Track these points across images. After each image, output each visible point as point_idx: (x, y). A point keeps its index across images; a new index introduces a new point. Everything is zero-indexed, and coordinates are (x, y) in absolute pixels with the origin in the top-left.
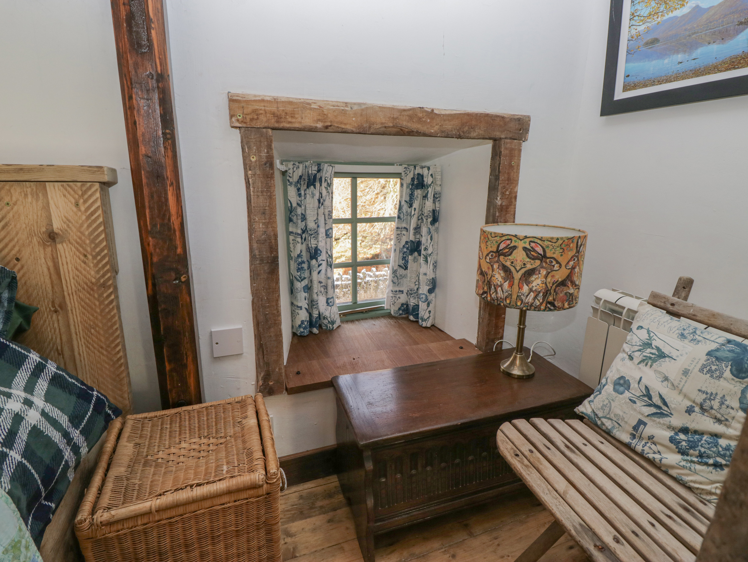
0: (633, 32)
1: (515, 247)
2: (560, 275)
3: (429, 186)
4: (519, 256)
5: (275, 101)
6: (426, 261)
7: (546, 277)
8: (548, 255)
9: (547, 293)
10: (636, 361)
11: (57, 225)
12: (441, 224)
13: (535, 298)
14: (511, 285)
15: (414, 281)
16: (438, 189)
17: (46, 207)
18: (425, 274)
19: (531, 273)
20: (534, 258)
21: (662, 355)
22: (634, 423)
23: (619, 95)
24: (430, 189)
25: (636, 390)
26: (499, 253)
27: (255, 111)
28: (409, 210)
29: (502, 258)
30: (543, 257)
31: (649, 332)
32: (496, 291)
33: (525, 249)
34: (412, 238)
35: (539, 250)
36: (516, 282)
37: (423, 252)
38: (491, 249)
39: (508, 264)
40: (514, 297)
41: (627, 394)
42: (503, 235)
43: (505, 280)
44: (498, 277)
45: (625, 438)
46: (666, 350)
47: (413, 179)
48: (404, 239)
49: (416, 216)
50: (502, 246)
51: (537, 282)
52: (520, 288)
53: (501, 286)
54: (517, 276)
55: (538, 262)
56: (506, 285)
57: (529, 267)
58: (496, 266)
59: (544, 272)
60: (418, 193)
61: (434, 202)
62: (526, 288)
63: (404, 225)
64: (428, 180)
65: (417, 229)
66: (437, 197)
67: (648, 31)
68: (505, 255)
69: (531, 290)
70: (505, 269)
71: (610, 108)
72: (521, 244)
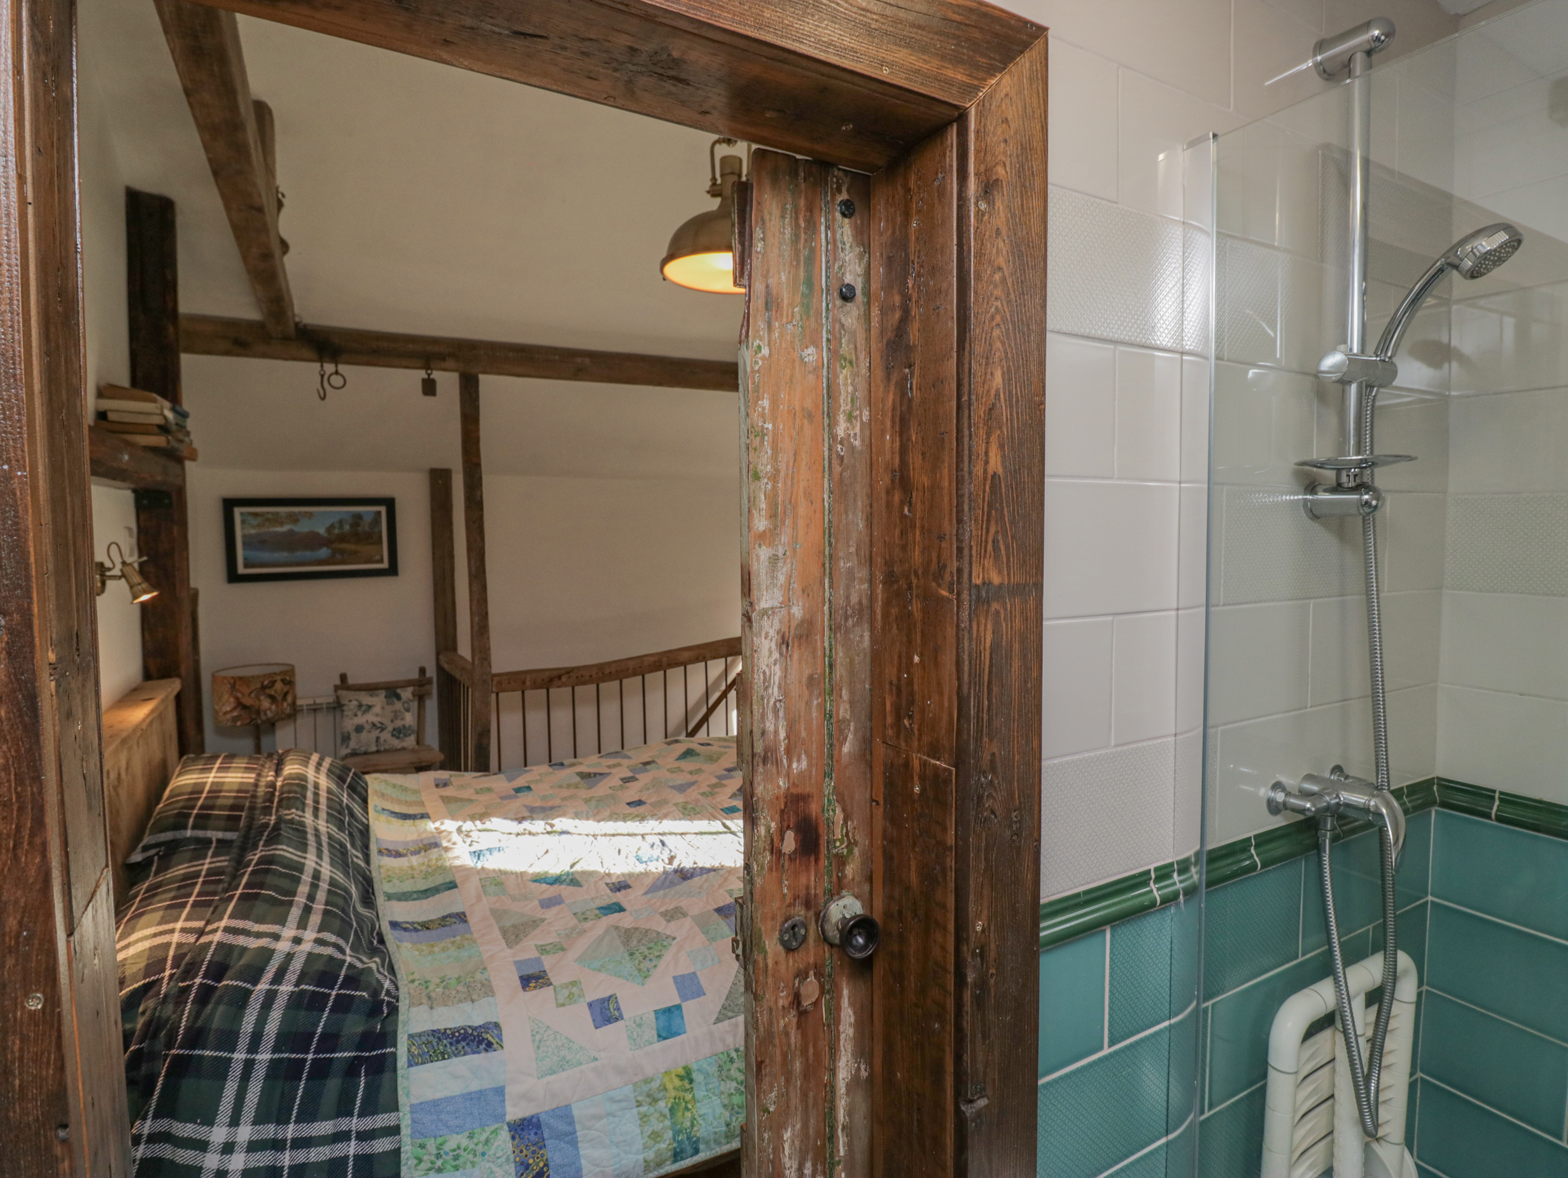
0: (245, 532)
1: (275, 681)
4: (279, 686)
9: (293, 704)
10: (359, 714)
14: (277, 706)
19: (286, 694)
20: (287, 684)
21: (370, 707)
22: (374, 740)
23: (241, 570)
25: (367, 727)
26: (263, 688)
29: (267, 691)
32: (266, 714)
35: (288, 678)
38: (253, 688)
39: (272, 693)
41: (365, 731)
43: (272, 704)
44: (266, 703)
45: (374, 749)
46: (370, 704)
50: (266, 683)
52: (282, 705)
54: (279, 698)
56: (274, 707)
57: (285, 690)
58: (262, 698)
59: (291, 691)
62: (285, 704)
67: (258, 534)
71: (234, 577)
72: (278, 678)
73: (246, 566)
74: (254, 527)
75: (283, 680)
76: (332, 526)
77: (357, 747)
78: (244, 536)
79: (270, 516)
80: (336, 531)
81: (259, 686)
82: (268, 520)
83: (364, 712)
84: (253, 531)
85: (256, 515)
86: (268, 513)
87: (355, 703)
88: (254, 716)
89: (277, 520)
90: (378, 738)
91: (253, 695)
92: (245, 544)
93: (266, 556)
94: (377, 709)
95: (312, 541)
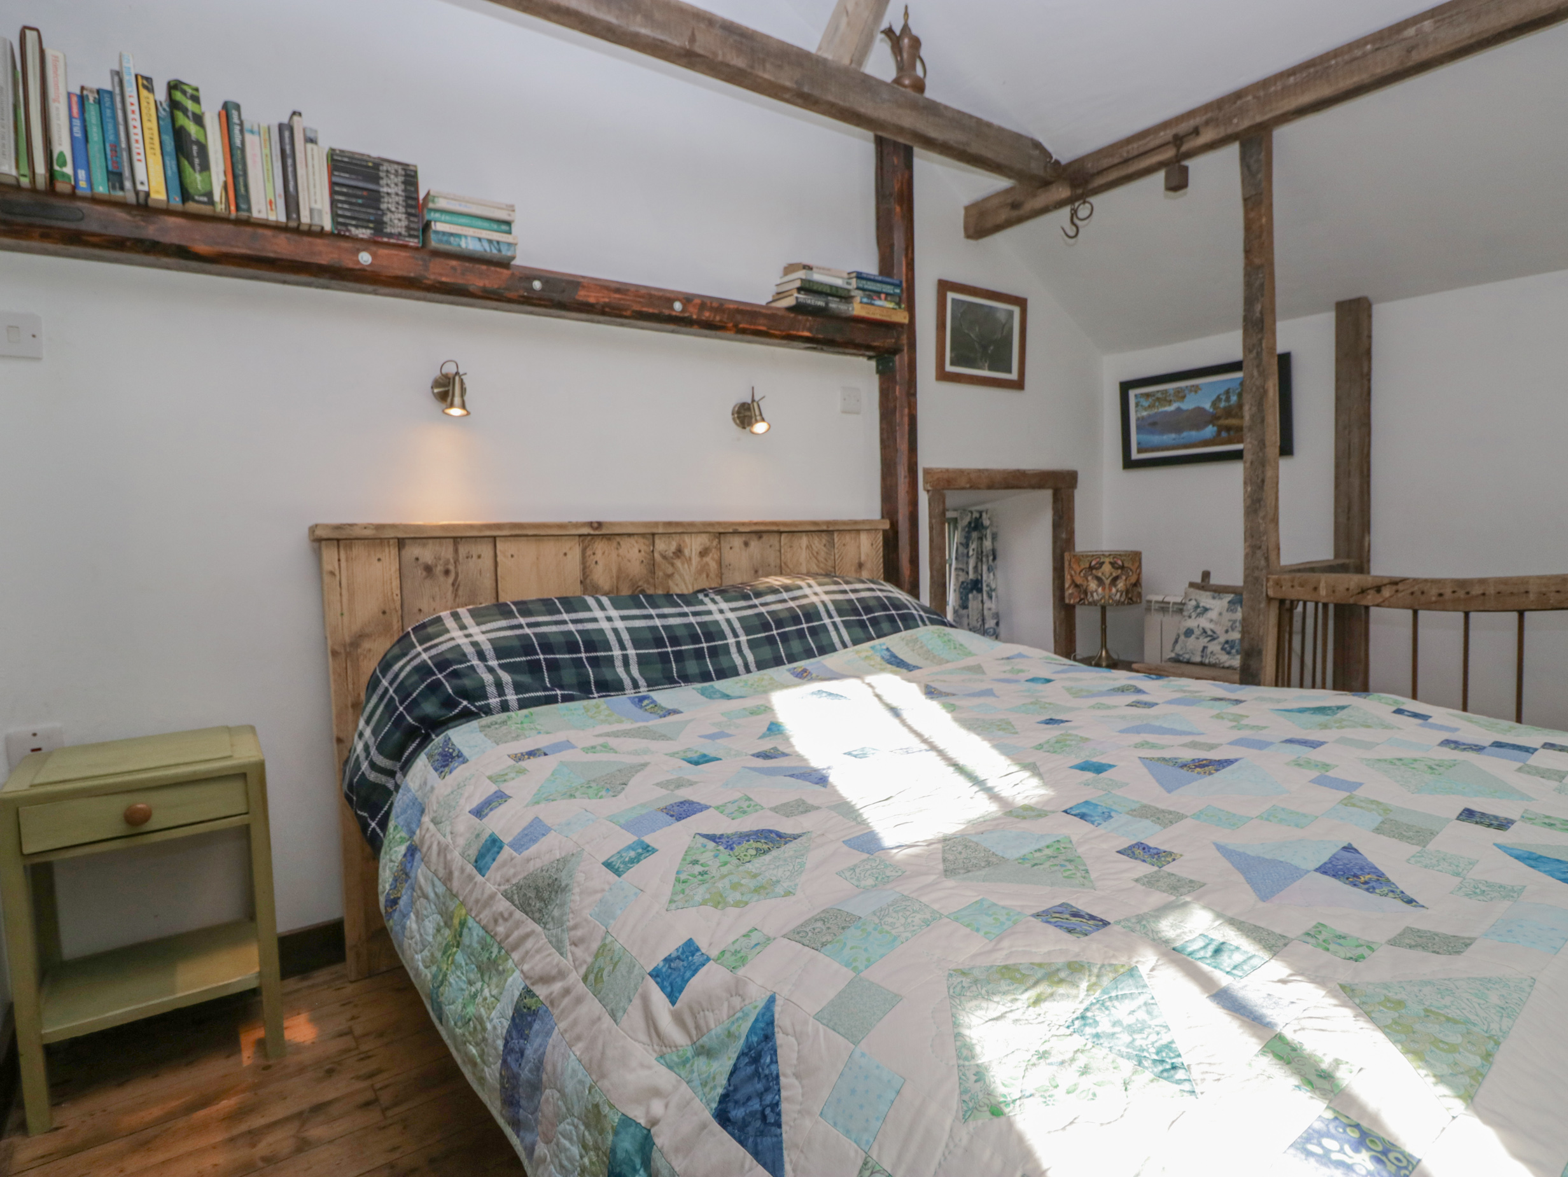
0: (1139, 415)
1: (1103, 563)
2: (1133, 580)
3: (986, 528)
4: (1107, 568)
5: (947, 470)
6: (990, 597)
7: (1126, 580)
8: (1126, 565)
9: (1127, 592)
10: (1193, 617)
11: (863, 558)
12: (999, 562)
13: (1121, 596)
14: (1104, 589)
15: (975, 618)
16: (995, 530)
17: (859, 547)
18: (990, 609)
19: (1115, 579)
20: (1117, 569)
21: (1206, 610)
22: (1201, 649)
23: (1135, 455)
24: (988, 531)
25: (1197, 632)
26: (1091, 568)
27: (938, 479)
28: (965, 551)
29: (1094, 571)
30: (1122, 567)
31: (1196, 600)
32: (1092, 596)
33: (1110, 563)
34: (971, 576)
35: (1120, 562)
36: (1107, 586)
37: (985, 588)
38: (1083, 567)
39: (1100, 574)
40: (1107, 597)
41: (1193, 636)
42: (1093, 556)
43: (1099, 586)
44: (1093, 585)
45: (1198, 659)
46: (1208, 606)
47: (970, 523)
48: (961, 579)
49: (975, 556)
50: (1093, 563)
51: (1121, 585)
52: (1110, 590)
53: (1096, 591)
54: (1107, 582)
55: (1119, 571)
56: (1100, 590)
57: (1114, 575)
58: (1090, 578)
59: (1124, 578)
60: (975, 535)
61: (993, 543)
62: (1114, 590)
63: (960, 566)
64: (986, 522)
65: (976, 568)
66: (994, 537)
67: (1149, 416)
68: (1097, 569)
69: (1117, 591)
70: (1099, 579)
71: (1129, 463)
72: (1107, 560)
73: (1140, 451)
74: (1145, 409)
75: (1112, 564)
76: (1218, 399)
77: (1181, 653)
78: (1138, 419)
79: (1159, 395)
80: (1223, 404)
81: (1087, 565)
82: (1158, 399)
83: (1198, 615)
84: (1145, 414)
85: (1147, 395)
86: (1158, 392)
87: (1193, 603)
88: (1082, 596)
89: (1165, 399)
90: (1205, 648)
91: (1082, 574)
92: (1138, 428)
93: (1156, 439)
94: (1213, 615)
95: (1198, 419)
